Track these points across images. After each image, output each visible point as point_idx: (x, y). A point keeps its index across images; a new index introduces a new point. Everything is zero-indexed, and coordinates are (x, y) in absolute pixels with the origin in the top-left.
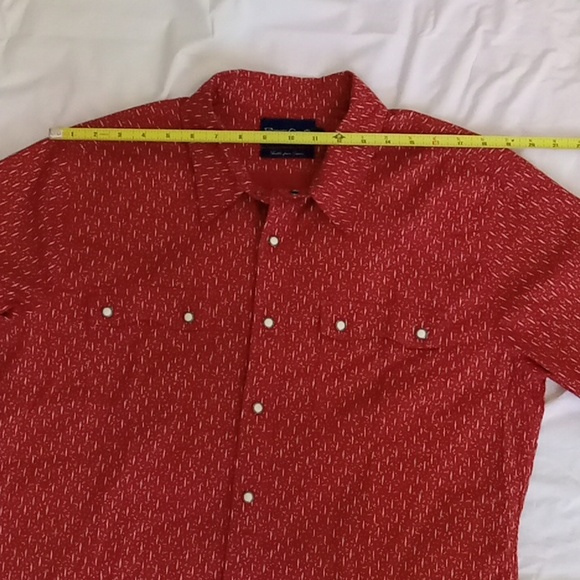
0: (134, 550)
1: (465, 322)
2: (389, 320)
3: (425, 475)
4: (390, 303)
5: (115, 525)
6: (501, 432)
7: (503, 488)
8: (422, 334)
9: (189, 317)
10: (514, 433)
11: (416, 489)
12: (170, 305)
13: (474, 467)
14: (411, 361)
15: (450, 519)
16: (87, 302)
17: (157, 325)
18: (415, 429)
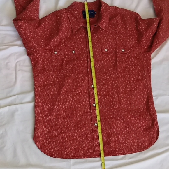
0: (70, 100)
1: (132, 47)
2: (116, 48)
3: (129, 78)
4: (115, 45)
5: (65, 96)
6: (143, 67)
7: (146, 78)
8: (123, 50)
9: (73, 52)
10: (146, 68)
11: (128, 81)
12: (69, 50)
13: (139, 75)
14: (122, 56)
15: (136, 86)
16: (51, 51)
17: (67, 55)
18: (125, 69)
